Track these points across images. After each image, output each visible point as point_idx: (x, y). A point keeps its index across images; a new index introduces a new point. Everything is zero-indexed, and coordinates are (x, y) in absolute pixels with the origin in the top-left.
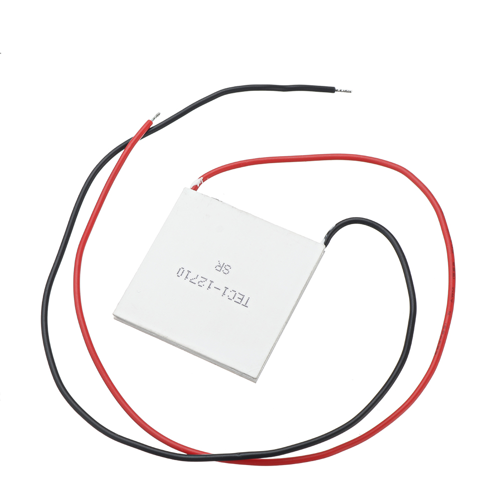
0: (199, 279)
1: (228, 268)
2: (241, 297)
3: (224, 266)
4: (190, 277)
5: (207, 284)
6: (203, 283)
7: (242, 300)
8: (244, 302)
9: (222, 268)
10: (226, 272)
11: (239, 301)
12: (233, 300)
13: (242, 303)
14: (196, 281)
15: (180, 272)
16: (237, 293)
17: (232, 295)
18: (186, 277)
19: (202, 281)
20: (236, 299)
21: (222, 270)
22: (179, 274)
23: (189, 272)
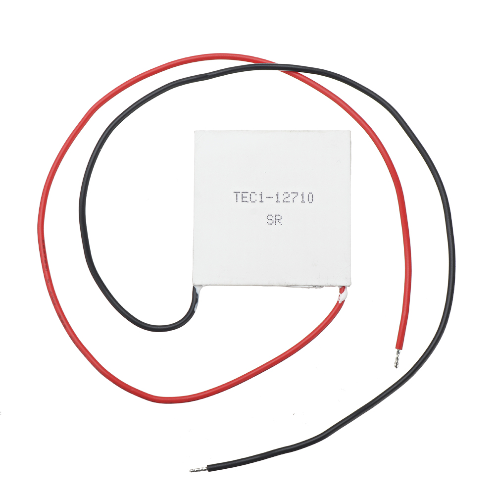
0: (290, 199)
1: (271, 222)
2: (244, 199)
3: (274, 222)
4: (299, 198)
5: (281, 198)
6: (285, 197)
7: (242, 196)
8: (239, 195)
9: (275, 220)
10: (270, 217)
11: (244, 195)
12: (250, 193)
13: (241, 193)
14: (293, 196)
15: (311, 198)
16: (250, 202)
17: (254, 197)
18: (302, 195)
19: (287, 197)
20: (248, 195)
21: (274, 217)
22: (311, 195)
23: (303, 202)
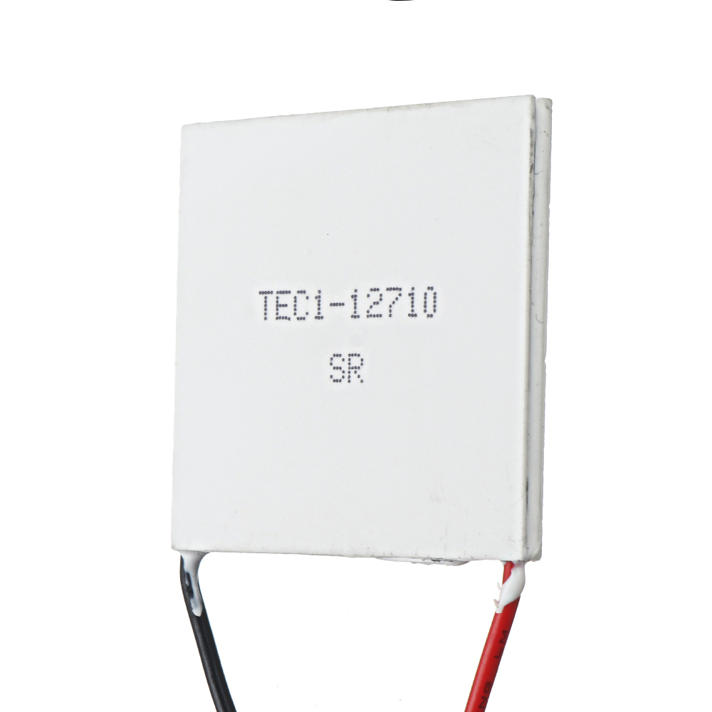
0: (382, 309)
1: (338, 374)
2: (282, 312)
3: (346, 375)
4: (404, 303)
5: (363, 304)
6: (371, 301)
8: (272, 301)
9: (348, 368)
10: (337, 362)
11: (283, 299)
12: (294, 293)
13: (275, 295)
14: (389, 298)
15: (431, 302)
16: (294, 318)
17: (302, 306)
18: (412, 295)
19: (376, 303)
20: (289, 300)
21: (347, 361)
22: (430, 294)
23: (413, 315)
